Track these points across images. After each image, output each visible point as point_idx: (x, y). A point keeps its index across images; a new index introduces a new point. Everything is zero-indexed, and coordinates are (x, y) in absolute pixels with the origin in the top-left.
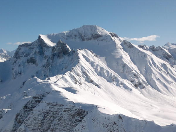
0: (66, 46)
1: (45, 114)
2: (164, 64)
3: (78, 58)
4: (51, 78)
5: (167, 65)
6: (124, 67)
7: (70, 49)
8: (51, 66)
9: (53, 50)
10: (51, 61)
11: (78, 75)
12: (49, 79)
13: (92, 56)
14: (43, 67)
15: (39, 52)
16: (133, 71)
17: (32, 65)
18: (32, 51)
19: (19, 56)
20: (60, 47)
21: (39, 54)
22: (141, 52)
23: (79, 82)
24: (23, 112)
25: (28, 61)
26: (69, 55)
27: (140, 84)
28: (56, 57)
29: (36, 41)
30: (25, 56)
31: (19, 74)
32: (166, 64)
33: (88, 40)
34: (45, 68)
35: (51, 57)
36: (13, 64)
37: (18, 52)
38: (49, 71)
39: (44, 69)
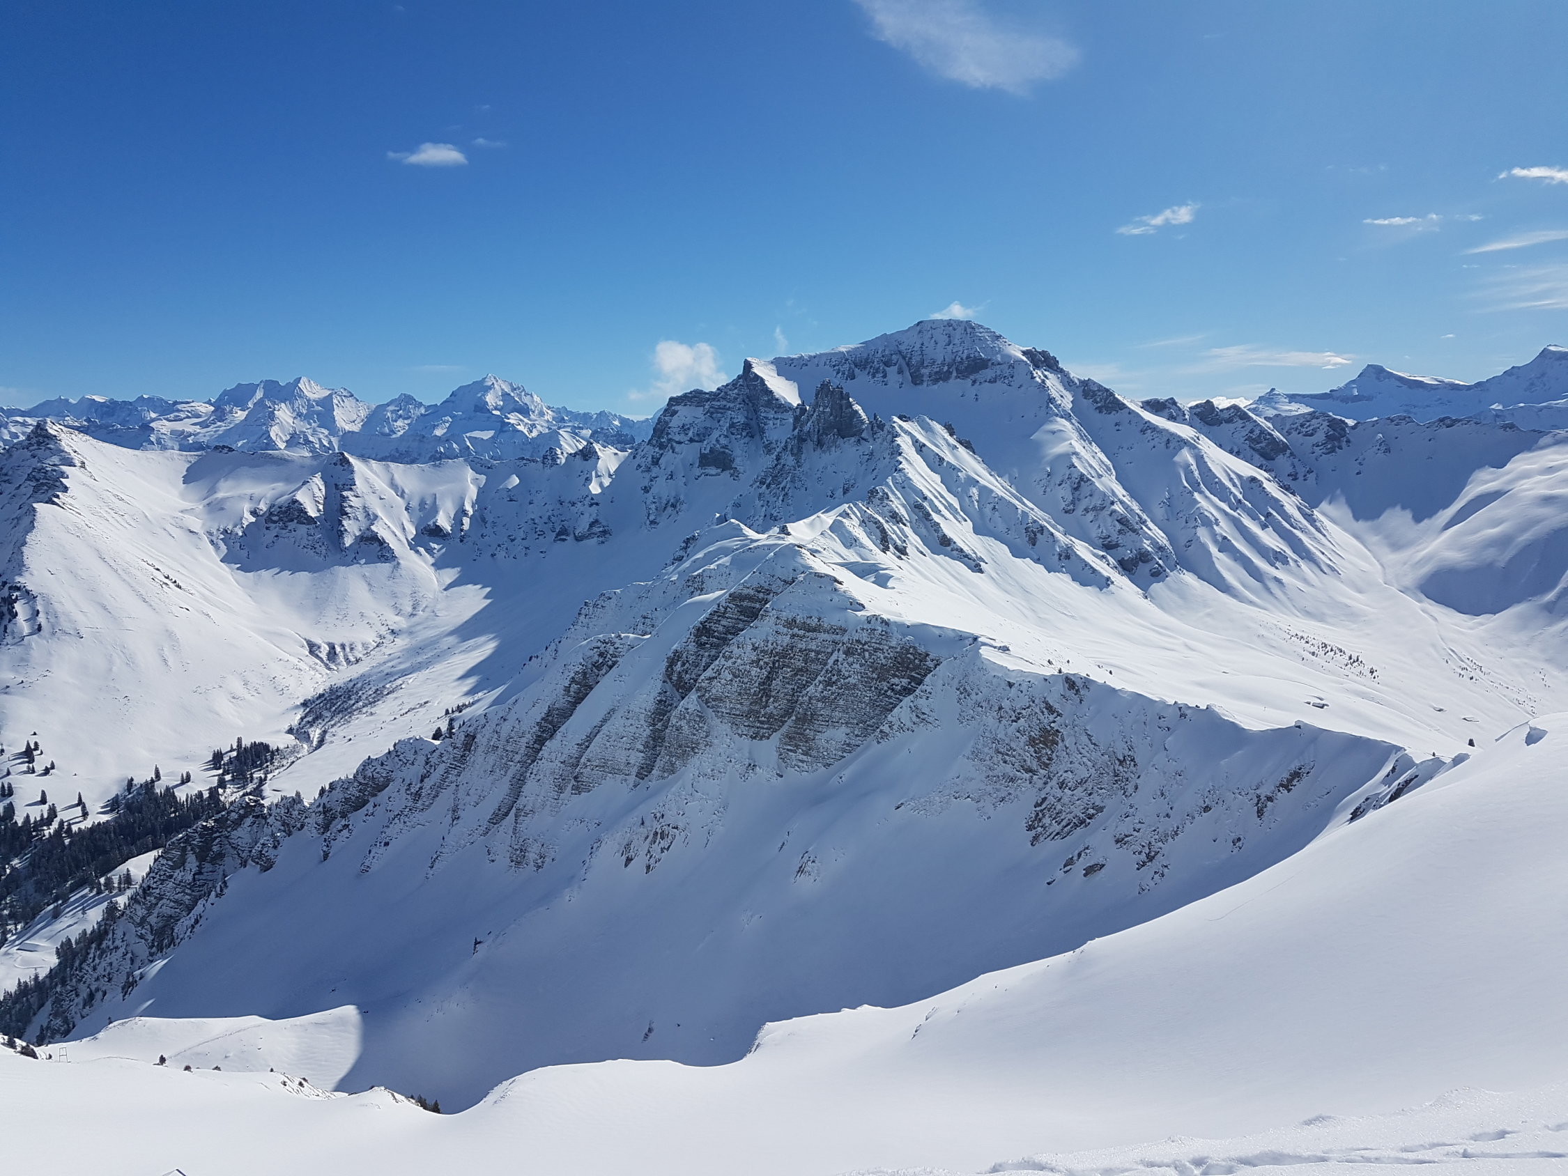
0: (850, 405)
1: (777, 660)
2: (1253, 479)
3: (897, 451)
4: (791, 527)
5: (1266, 484)
6: (1076, 489)
7: (864, 416)
8: (792, 481)
9: (797, 419)
10: (789, 460)
11: (895, 517)
12: (784, 530)
13: (949, 444)
14: (762, 483)
15: (746, 426)
16: (1118, 507)
17: (718, 474)
18: (719, 422)
19: (670, 440)
20: (828, 410)
21: (744, 434)
22: (1154, 428)
23: (899, 542)
24: (692, 647)
25: (705, 461)
26: (859, 440)
27: (1143, 557)
28: (809, 446)
29: (734, 384)
30: (691, 440)
31: (669, 509)
32: (1259, 477)
33: (936, 381)
34: (768, 487)
35: (789, 447)
36: (648, 470)
37: (667, 423)
38: (783, 501)
39: (761, 491)
